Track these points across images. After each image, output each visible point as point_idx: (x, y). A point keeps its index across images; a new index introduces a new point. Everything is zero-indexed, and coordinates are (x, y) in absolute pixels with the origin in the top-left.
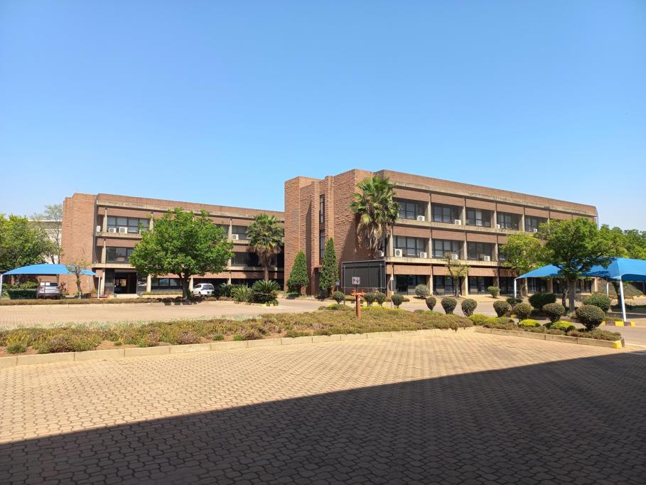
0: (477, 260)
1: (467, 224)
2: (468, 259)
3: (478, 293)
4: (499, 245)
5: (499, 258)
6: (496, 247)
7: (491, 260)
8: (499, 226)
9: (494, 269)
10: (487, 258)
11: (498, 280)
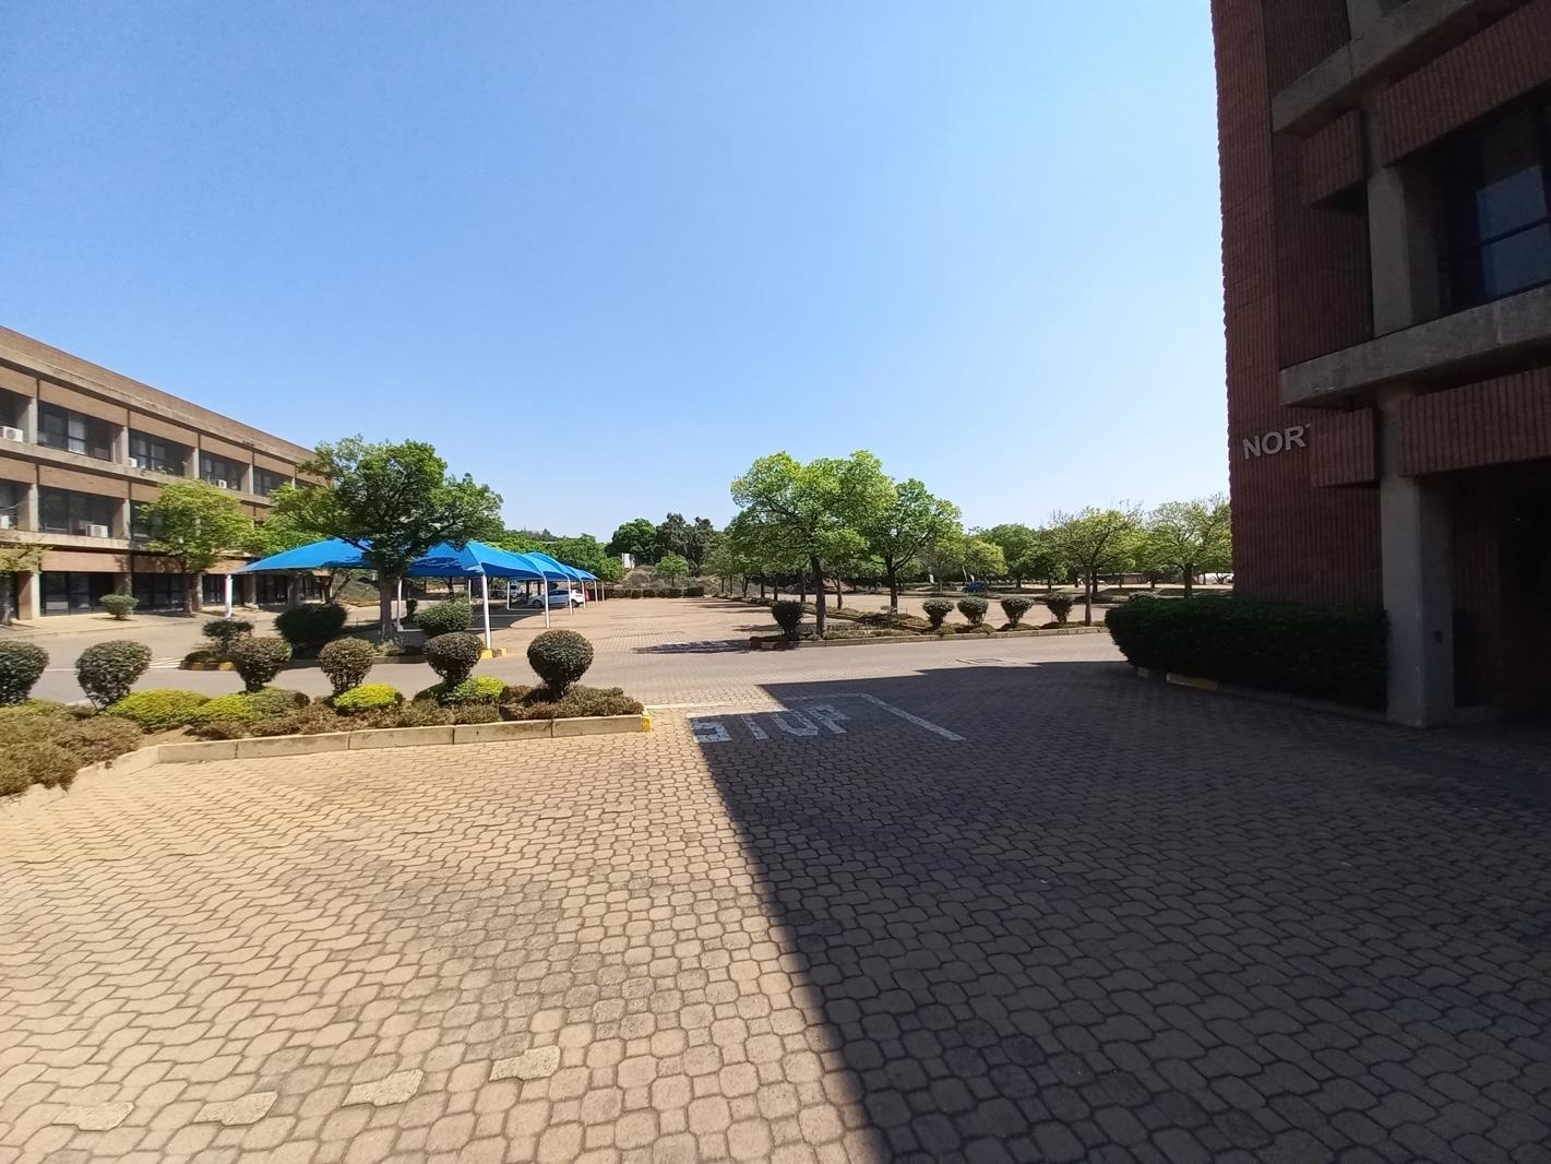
0: (67, 533)
1: (40, 444)
2: (42, 530)
3: (69, 612)
4: (132, 502)
5: (132, 532)
6: (126, 507)
7: (110, 535)
8: (134, 462)
9: (118, 556)
10: (99, 531)
11: (128, 580)
